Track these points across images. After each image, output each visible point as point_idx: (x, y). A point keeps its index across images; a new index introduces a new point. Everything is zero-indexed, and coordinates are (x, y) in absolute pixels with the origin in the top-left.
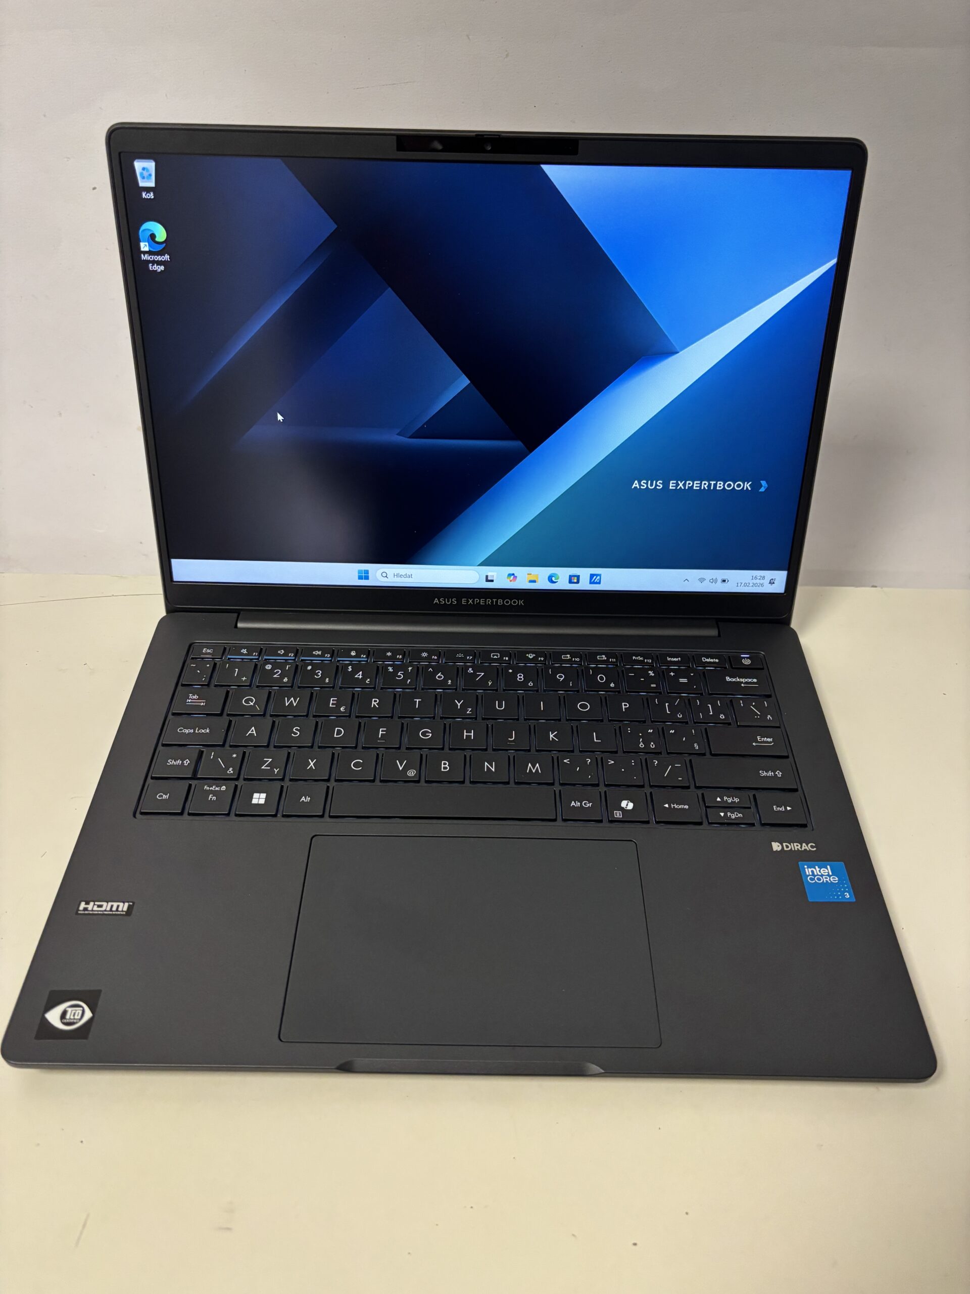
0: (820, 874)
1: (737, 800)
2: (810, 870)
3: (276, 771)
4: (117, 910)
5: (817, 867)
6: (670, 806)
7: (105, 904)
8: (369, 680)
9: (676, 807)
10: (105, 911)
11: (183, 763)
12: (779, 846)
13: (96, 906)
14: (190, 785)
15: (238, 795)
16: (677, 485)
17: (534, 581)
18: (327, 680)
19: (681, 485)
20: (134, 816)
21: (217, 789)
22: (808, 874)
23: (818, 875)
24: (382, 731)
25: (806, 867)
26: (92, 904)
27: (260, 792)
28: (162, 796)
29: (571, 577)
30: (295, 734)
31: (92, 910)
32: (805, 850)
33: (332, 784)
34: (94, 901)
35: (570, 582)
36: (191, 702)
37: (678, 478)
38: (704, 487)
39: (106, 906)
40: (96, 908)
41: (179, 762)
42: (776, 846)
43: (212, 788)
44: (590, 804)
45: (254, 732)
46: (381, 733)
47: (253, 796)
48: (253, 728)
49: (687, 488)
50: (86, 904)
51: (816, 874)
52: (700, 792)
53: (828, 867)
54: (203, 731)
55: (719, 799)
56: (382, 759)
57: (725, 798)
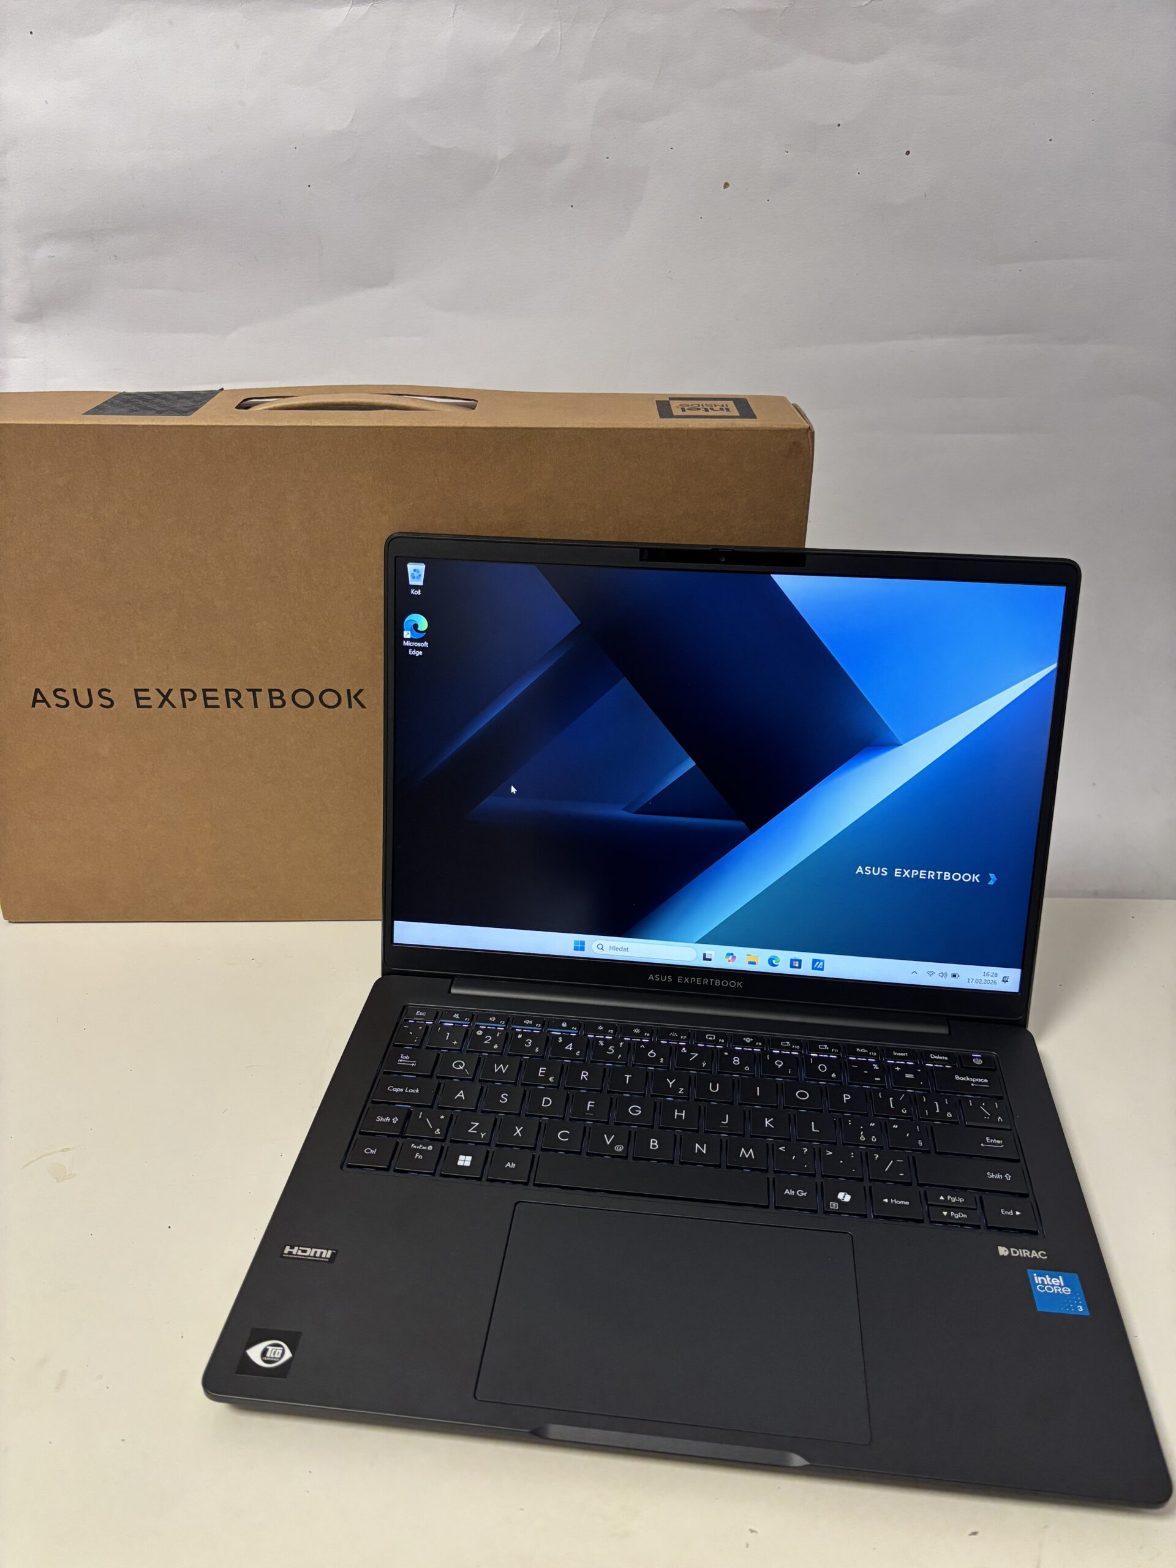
0: (1051, 1284)
1: (961, 1200)
2: (1040, 1278)
3: (483, 1135)
4: (320, 1257)
5: (1047, 1276)
6: (889, 1201)
7: (309, 1250)
8: (579, 1052)
9: (896, 1202)
10: (309, 1256)
11: (391, 1121)
12: (1005, 1251)
13: (300, 1251)
14: (397, 1143)
15: (445, 1156)
16: (903, 873)
17: (754, 963)
18: (537, 1050)
19: (906, 873)
20: (341, 1168)
21: (423, 1148)
22: (1037, 1282)
23: (1048, 1284)
24: (591, 1104)
25: (1035, 1275)
26: (296, 1248)
27: (466, 1154)
28: (369, 1151)
29: (792, 961)
30: (504, 1100)
31: (297, 1255)
32: (1035, 1257)
33: (538, 1153)
34: (299, 1246)
35: (792, 966)
36: (402, 1062)
37: (903, 867)
38: (930, 877)
39: (310, 1252)
40: (300, 1253)
41: (388, 1119)
42: (1003, 1251)
43: (420, 1147)
44: (805, 1193)
45: (463, 1096)
46: (589, 1106)
47: (458, 1157)
48: (462, 1092)
49: (912, 876)
50: (291, 1248)
51: (1046, 1283)
52: (922, 1190)
53: (1060, 1277)
54: (413, 1091)
55: (942, 1198)
56: (590, 1132)
57: (949, 1197)
